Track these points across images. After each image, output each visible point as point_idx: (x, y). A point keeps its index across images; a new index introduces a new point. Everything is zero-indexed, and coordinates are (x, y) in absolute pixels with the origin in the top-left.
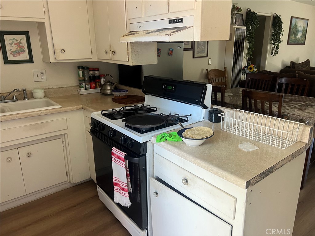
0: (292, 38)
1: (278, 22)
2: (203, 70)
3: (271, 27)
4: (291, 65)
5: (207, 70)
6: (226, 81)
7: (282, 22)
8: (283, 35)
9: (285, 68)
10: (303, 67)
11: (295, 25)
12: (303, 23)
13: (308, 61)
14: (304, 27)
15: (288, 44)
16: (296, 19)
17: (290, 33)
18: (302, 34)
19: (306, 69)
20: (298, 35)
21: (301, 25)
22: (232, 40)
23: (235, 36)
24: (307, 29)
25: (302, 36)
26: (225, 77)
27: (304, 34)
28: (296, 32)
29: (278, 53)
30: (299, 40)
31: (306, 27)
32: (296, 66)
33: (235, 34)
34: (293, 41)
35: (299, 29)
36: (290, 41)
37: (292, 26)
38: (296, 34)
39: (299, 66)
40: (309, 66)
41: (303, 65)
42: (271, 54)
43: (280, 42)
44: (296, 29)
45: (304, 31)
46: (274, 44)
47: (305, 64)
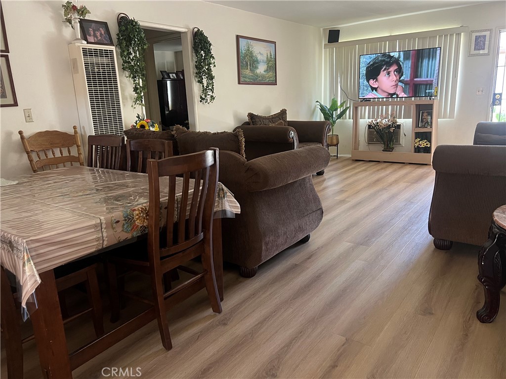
0: (247, 72)
3: (192, 52)
4: (249, 120)
5: (21, 133)
6: (79, 154)
7: (207, 42)
9: (242, 125)
10: (272, 121)
11: (248, 50)
12: (264, 48)
13: (284, 112)
14: (269, 55)
15: (239, 83)
16: (248, 40)
17: (240, 64)
18: (266, 66)
19: (277, 125)
20: (259, 68)
21: (261, 52)
22: (79, 72)
23: (84, 63)
24: (275, 59)
25: (267, 70)
26: (78, 146)
27: (272, 66)
28: (254, 63)
29: (214, 99)
30: (263, 76)
31: (272, 54)
32: (257, 120)
33: (83, 58)
34: (249, 79)
35: (259, 57)
36: (243, 77)
37: (242, 52)
38: (253, 66)
39: (264, 121)
40: (285, 120)
41: (273, 118)
42: (201, 101)
43: (211, 78)
44: (252, 57)
45: (270, 61)
46: (200, 82)
47: (277, 117)
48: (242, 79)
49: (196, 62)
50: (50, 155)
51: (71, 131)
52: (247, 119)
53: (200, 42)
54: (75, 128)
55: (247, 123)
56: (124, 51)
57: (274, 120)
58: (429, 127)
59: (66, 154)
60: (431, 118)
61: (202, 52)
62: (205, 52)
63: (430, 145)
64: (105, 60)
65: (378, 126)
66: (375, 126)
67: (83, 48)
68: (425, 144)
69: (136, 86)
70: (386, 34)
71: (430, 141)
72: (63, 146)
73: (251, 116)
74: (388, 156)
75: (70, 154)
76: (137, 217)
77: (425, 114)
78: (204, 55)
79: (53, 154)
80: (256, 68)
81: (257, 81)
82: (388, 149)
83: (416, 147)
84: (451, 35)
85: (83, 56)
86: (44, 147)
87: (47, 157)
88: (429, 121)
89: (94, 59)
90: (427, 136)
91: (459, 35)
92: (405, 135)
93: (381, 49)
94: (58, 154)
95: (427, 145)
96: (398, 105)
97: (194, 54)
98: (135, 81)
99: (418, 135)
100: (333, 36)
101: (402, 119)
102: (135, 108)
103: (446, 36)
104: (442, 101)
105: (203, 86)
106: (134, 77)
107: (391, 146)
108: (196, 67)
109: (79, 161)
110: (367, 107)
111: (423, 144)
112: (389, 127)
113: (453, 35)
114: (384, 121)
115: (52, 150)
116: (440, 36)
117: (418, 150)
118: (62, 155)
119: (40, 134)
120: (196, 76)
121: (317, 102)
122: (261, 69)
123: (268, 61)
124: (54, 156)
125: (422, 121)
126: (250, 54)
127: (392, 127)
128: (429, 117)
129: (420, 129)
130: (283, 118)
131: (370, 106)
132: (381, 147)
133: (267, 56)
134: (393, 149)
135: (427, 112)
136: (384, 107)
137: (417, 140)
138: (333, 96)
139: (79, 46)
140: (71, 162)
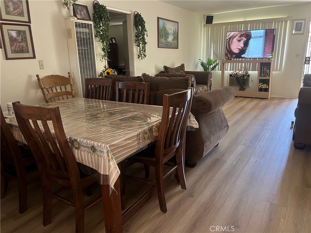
0: (163, 40)
1: (139, 21)
2: (30, 77)
3: (134, 27)
4: (164, 70)
5: (37, 76)
6: (72, 90)
7: (143, 21)
8: (147, 36)
9: (160, 73)
10: (177, 71)
11: (164, 27)
12: (172, 26)
13: (183, 66)
14: (175, 30)
15: (158, 47)
16: (164, 21)
17: (159, 35)
18: (173, 37)
19: (180, 73)
20: (169, 38)
21: (170, 28)
22: (73, 38)
23: (75, 32)
24: (178, 33)
25: (173, 39)
26: (71, 85)
27: (176, 38)
28: (167, 35)
29: (146, 56)
30: (171, 43)
31: (176, 30)
32: (169, 70)
33: (75, 29)
34: (164, 44)
35: (170, 31)
36: (161, 43)
37: (160, 28)
38: (166, 37)
39: (173, 71)
40: (184, 71)
41: (177, 69)
42: (138, 58)
43: (145, 43)
44: (165, 31)
45: (175, 34)
46: (139, 46)
47: (179, 68)
48: (160, 45)
49: (136, 33)
50: (55, 91)
51: (67, 76)
52: (163, 70)
53: (139, 20)
54: (69, 73)
55: (162, 72)
56: (97, 25)
57: (178, 70)
58: (268, 76)
59: (63, 90)
60: (270, 71)
61: (140, 27)
62: (142, 27)
63: (268, 87)
64: (87, 30)
65: (237, 75)
66: (235, 75)
67: (75, 22)
68: (265, 86)
69: (104, 47)
70: (242, 20)
71: (268, 85)
72: (62, 85)
73: (165, 68)
74: (242, 93)
75: (66, 90)
76: (154, 130)
77: (265, 69)
78: (141, 29)
79: (56, 90)
80: (168, 38)
81: (168, 46)
82: (242, 89)
83: (259, 88)
84: (282, 22)
85: (75, 27)
86: (51, 85)
87: (53, 92)
88: (268, 72)
89: (81, 30)
90: (267, 82)
91: (286, 22)
92: (252, 81)
93: (239, 29)
94: (59, 90)
95: (266, 87)
96: (248, 63)
97: (135, 28)
98: (103, 44)
99: (261, 81)
100: (209, 20)
101: (251, 71)
102: (102, 61)
103: (279, 22)
104: (275, 61)
105: (140, 48)
106: (103, 42)
107: (244, 88)
108: (136, 36)
109: (72, 95)
110: (229, 63)
111: (264, 86)
112: (244, 76)
113: (283, 21)
114: (240, 72)
115: (56, 87)
116: (275, 22)
117: (261, 90)
118: (61, 90)
119: (48, 77)
120: (136, 42)
121: (200, 60)
122: (170, 39)
123: (174, 34)
124: (57, 91)
125: (263, 73)
126: (164, 29)
127: (246, 76)
128: (268, 70)
129: (262, 77)
130: (183, 69)
131: (231, 63)
132: (238, 88)
133: (174, 30)
134: (245, 89)
135: (266, 67)
136: (240, 63)
137: (260, 84)
138: (208, 56)
139: (73, 21)
140: (67, 95)
